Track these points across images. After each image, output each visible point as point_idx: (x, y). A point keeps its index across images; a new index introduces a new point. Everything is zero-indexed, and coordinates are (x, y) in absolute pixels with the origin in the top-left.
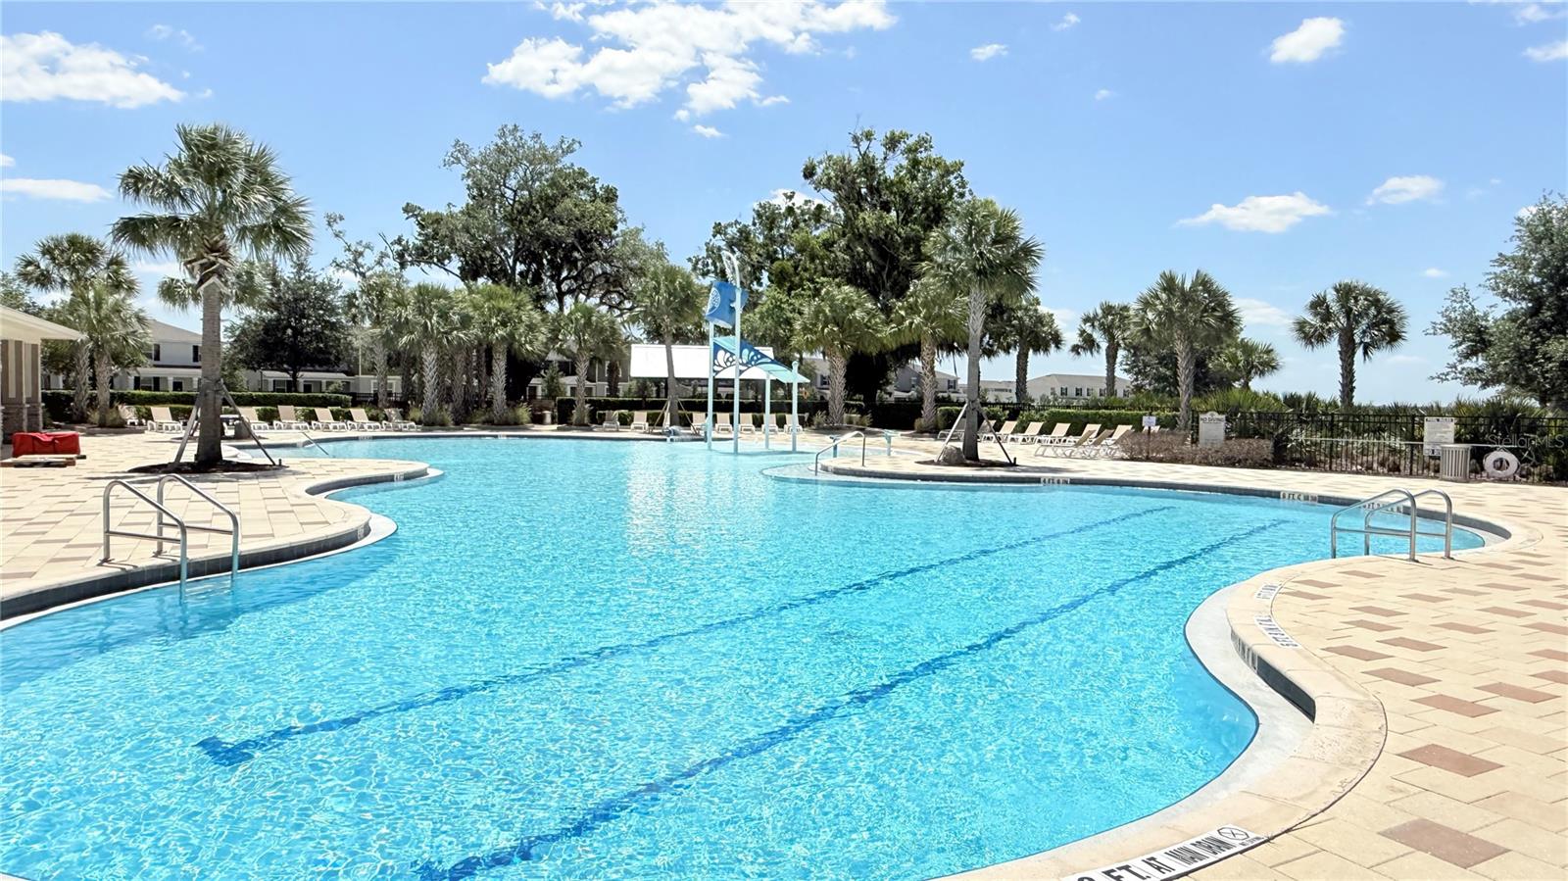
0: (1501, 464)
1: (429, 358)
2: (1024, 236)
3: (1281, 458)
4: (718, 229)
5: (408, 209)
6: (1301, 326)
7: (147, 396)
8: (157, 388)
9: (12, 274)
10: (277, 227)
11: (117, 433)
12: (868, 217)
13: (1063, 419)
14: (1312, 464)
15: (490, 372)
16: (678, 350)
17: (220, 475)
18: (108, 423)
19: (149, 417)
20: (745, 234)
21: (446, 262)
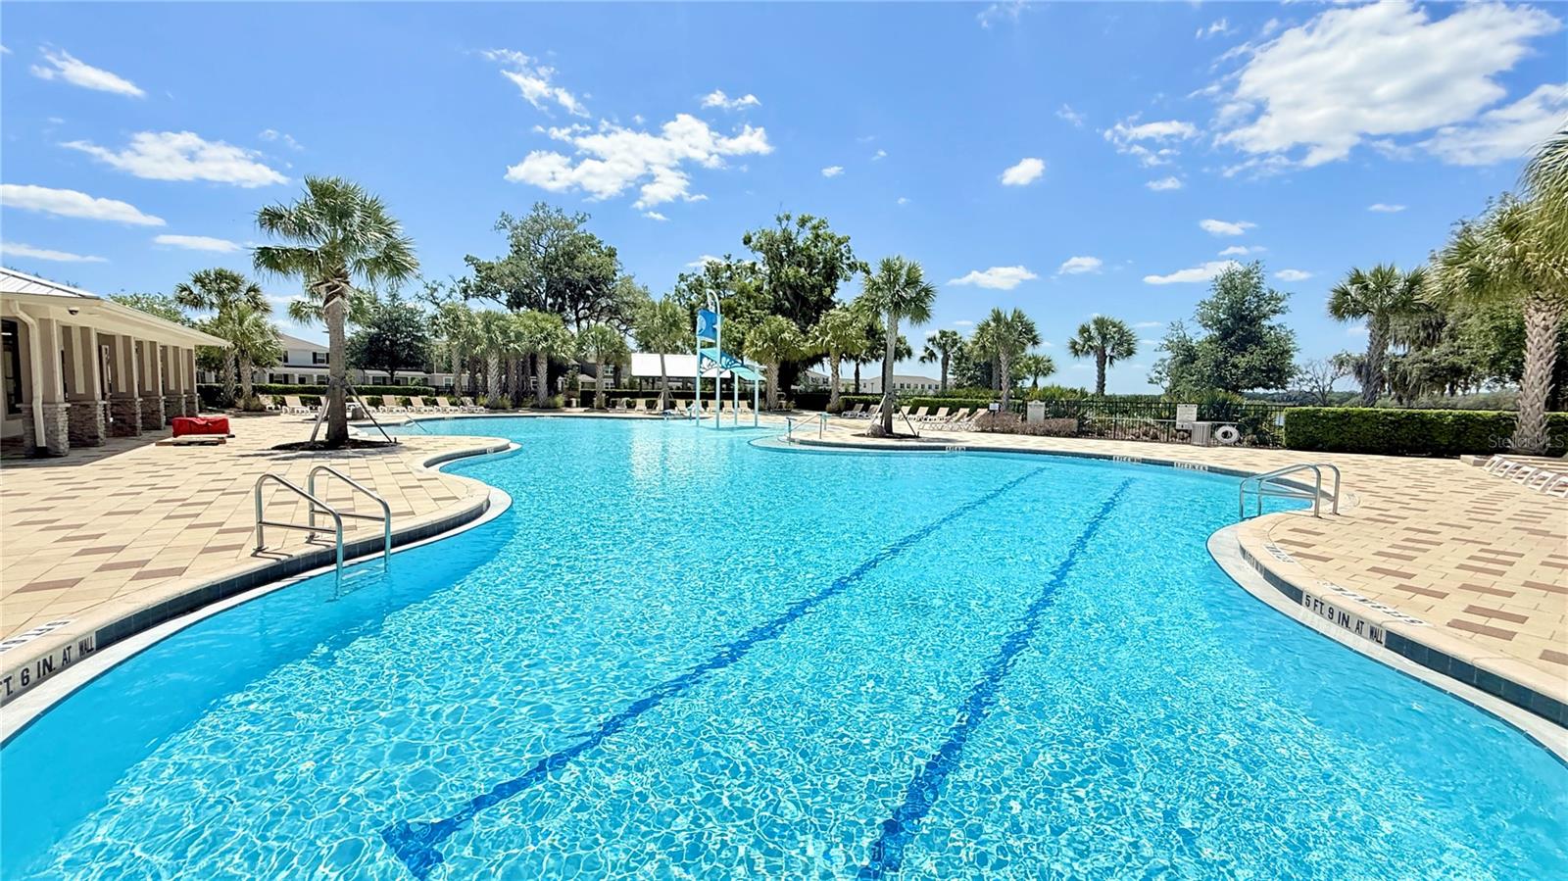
0: (1225, 435)
1: (493, 362)
2: (925, 280)
3: (1082, 432)
4: (682, 278)
5: (468, 259)
6: (1074, 344)
7: (281, 389)
8: (286, 382)
9: (171, 297)
10: (390, 258)
11: (259, 416)
12: (788, 271)
13: (924, 404)
14: (1101, 435)
15: (534, 373)
16: (668, 357)
17: (350, 452)
18: (251, 407)
19: (284, 403)
20: (699, 281)
21: (497, 296)
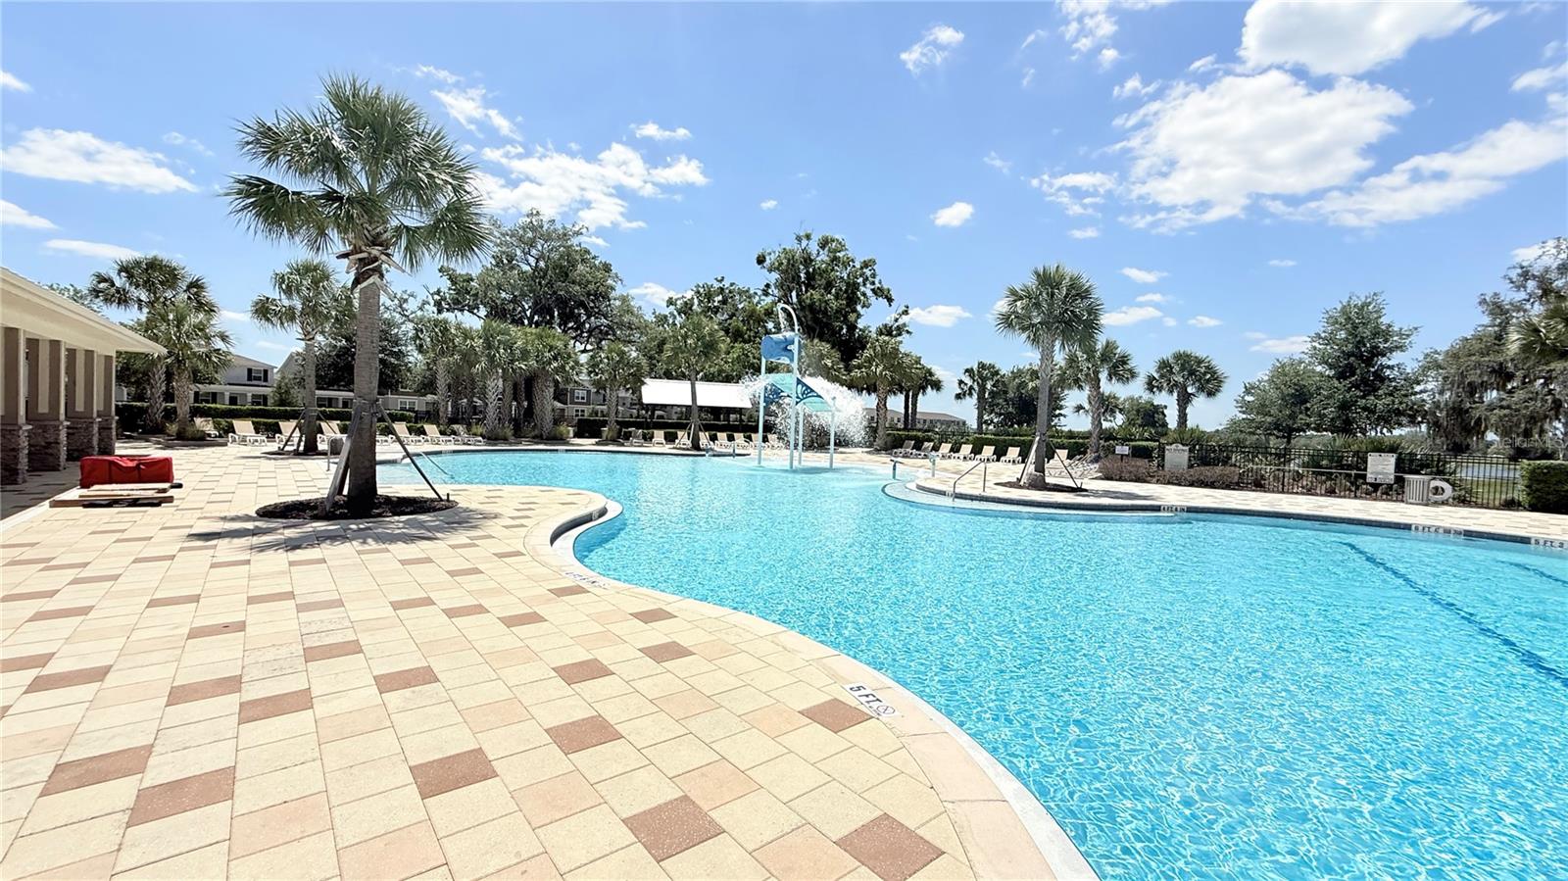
0: (1435, 490)
7: (217, 411)
14: (1260, 487)
18: (187, 435)
19: (231, 429)
21: (475, 311)
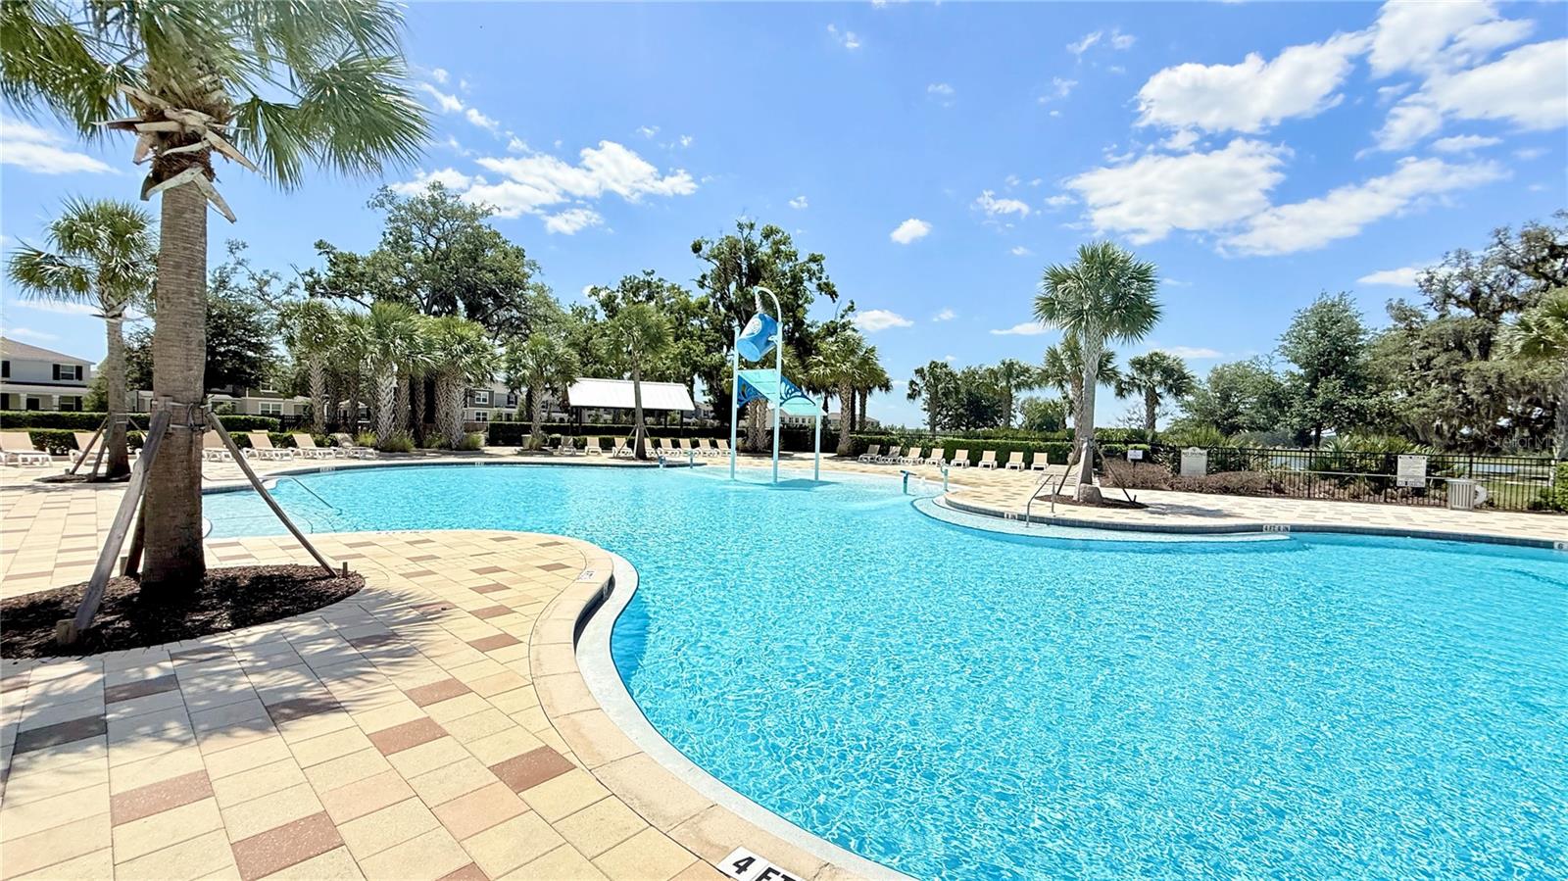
5: (320, 245)
20: (611, 298)
21: (359, 297)
